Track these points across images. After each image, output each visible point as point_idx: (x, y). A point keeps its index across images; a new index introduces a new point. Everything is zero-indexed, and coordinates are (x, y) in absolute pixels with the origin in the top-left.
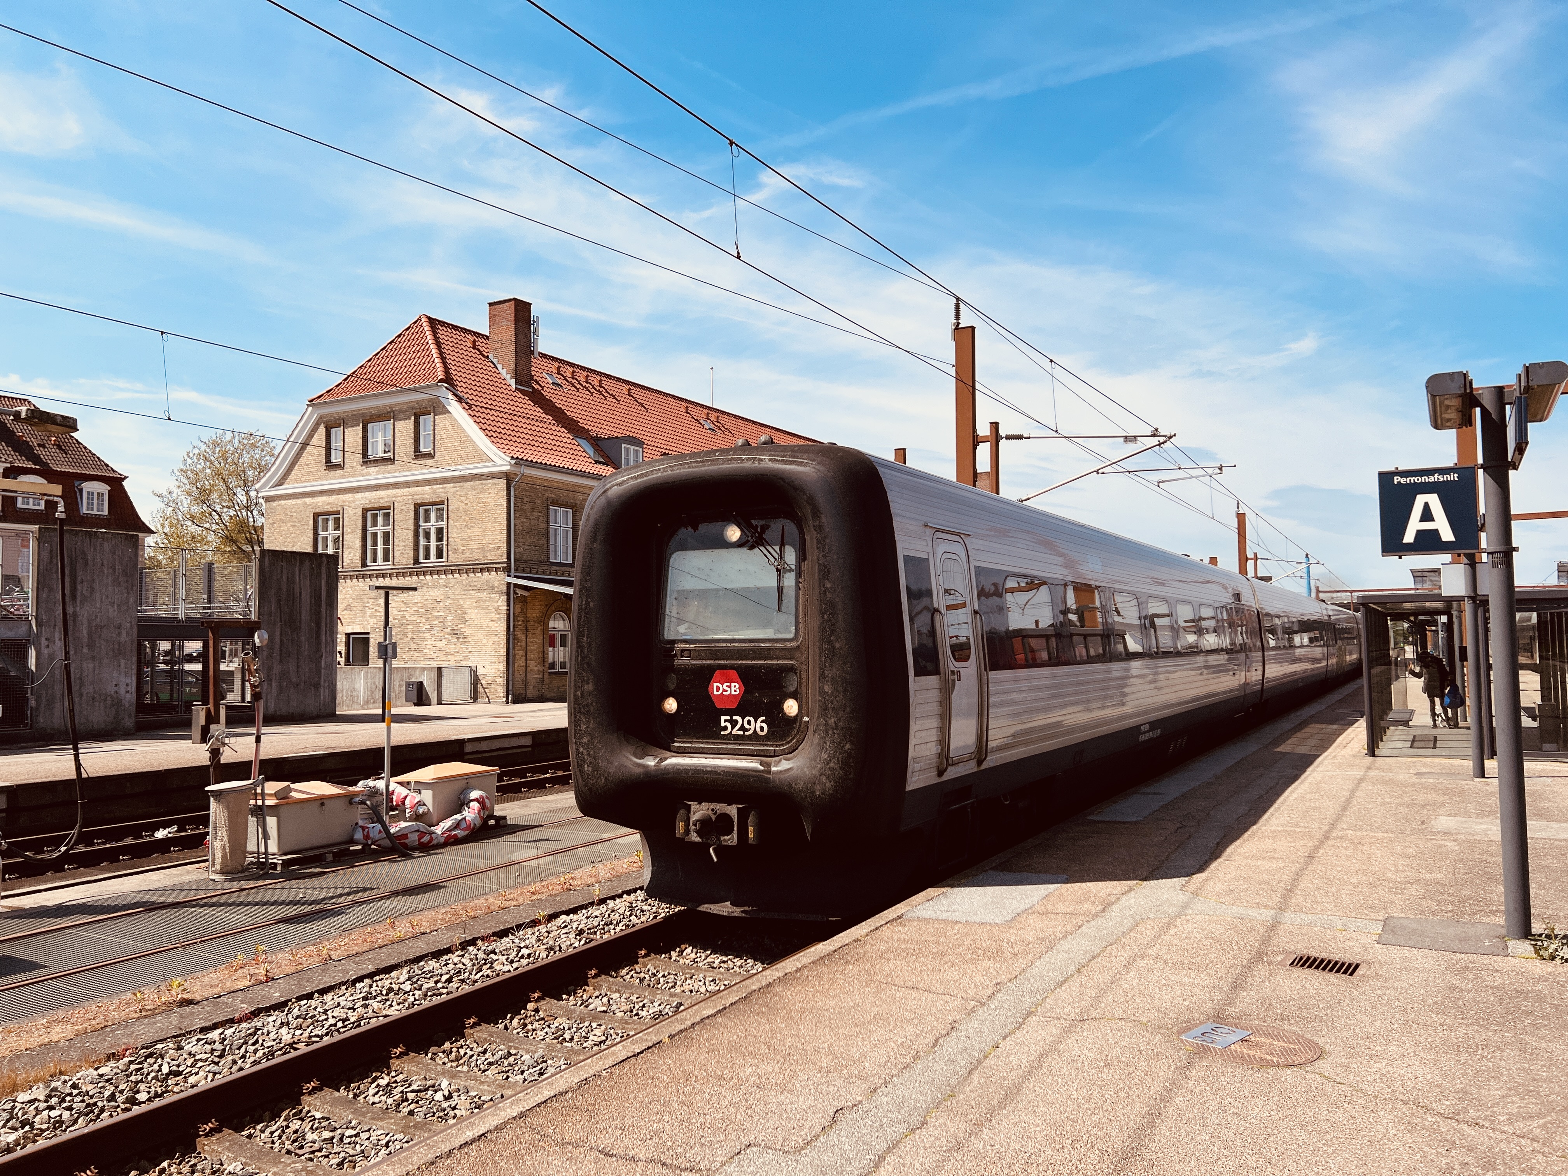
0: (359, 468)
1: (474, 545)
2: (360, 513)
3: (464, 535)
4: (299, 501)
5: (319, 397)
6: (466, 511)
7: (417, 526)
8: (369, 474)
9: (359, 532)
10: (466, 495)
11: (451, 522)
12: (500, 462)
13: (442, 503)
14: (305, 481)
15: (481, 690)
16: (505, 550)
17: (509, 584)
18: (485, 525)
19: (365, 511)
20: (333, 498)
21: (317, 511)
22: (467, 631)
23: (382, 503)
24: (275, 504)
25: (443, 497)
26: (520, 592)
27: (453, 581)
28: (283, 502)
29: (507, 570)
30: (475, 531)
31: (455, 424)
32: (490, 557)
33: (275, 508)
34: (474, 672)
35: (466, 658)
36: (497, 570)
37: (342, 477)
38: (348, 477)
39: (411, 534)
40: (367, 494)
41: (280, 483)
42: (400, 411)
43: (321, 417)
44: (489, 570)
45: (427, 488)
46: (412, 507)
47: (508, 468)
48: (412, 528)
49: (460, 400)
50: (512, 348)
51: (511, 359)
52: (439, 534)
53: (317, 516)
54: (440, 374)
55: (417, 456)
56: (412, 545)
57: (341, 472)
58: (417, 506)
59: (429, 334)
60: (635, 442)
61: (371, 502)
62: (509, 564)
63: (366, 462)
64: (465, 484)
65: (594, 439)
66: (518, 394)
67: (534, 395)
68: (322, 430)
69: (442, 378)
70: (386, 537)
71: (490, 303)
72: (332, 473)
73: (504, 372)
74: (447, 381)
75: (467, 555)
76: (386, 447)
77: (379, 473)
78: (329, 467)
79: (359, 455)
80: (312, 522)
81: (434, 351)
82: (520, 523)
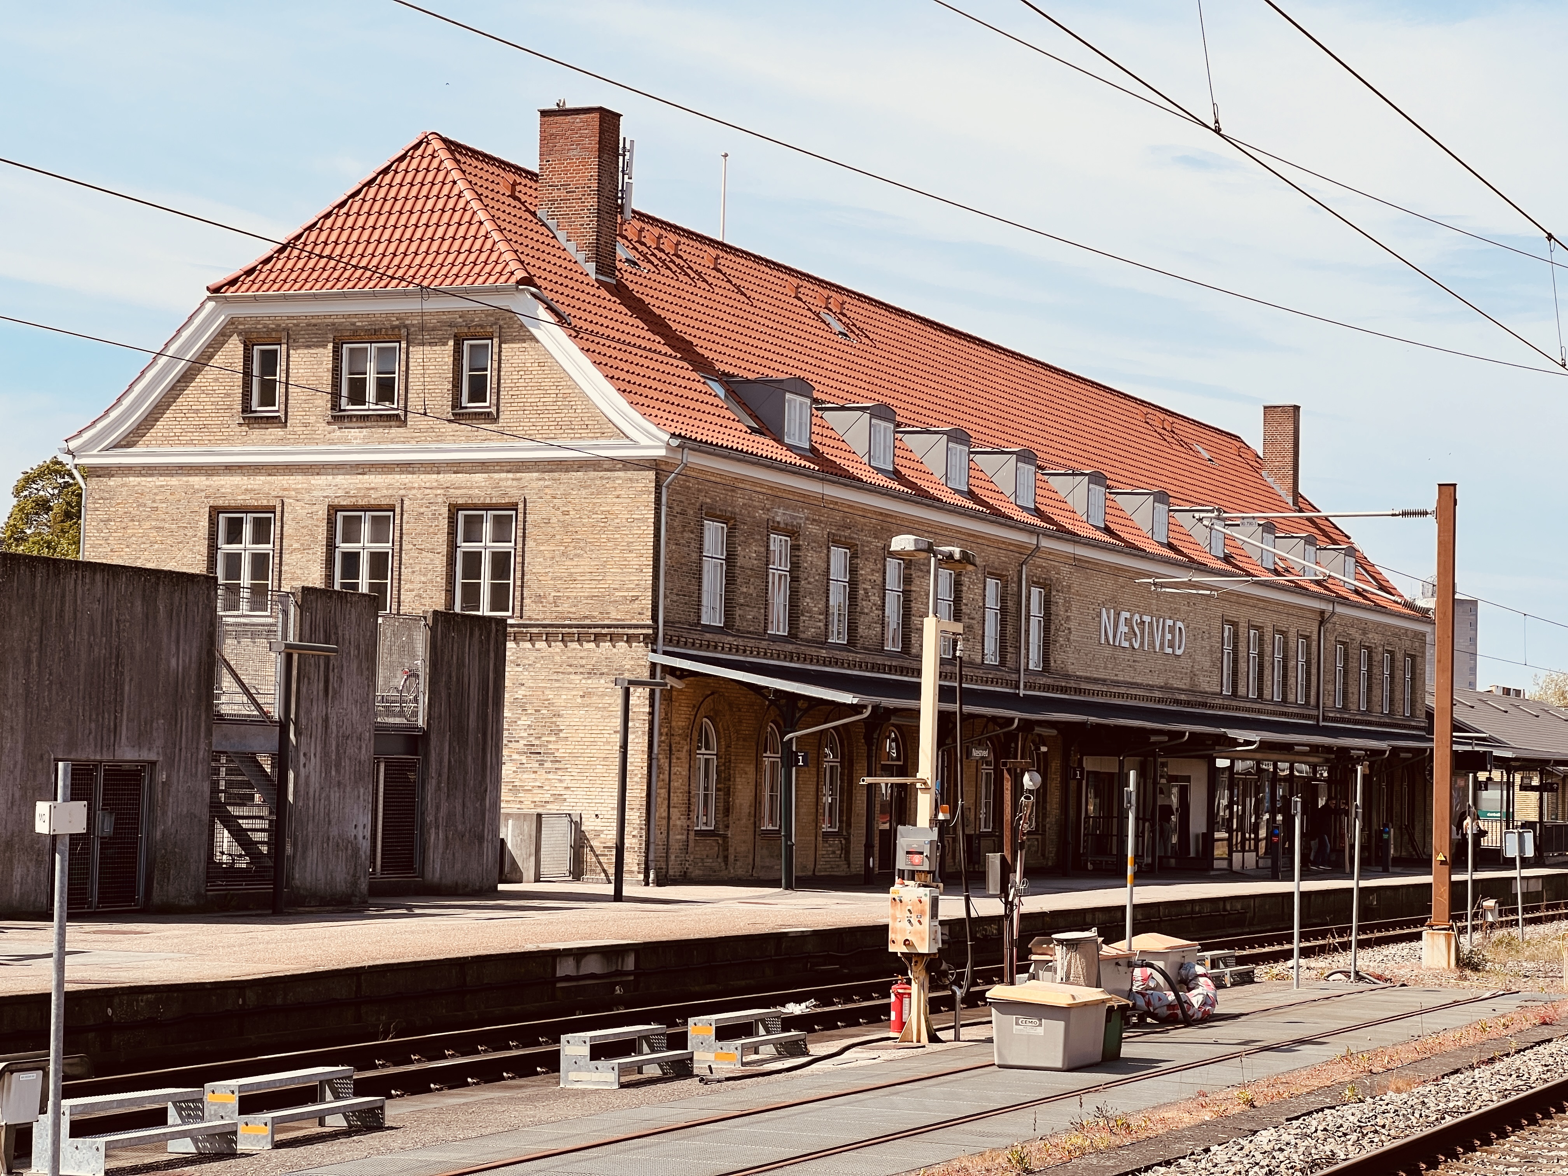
0: (323, 427)
1: (581, 590)
2: (323, 513)
3: (561, 570)
4: (174, 481)
5: (232, 282)
6: (565, 526)
7: (452, 546)
8: (346, 441)
9: (320, 551)
10: (566, 495)
11: (530, 543)
12: (643, 440)
13: (514, 507)
14: (191, 442)
15: (589, 858)
16: (648, 603)
17: (653, 665)
18: (605, 554)
19: (333, 510)
20: (258, 482)
21: (220, 503)
22: (562, 750)
23: (374, 498)
24: (112, 482)
25: (514, 495)
26: (671, 681)
28: (133, 480)
29: (651, 641)
30: (584, 565)
31: (547, 361)
32: (615, 615)
33: (114, 491)
34: (577, 826)
35: (559, 798)
36: (630, 639)
37: (282, 441)
38: (296, 442)
39: (440, 562)
40: (340, 479)
41: (127, 442)
42: (422, 328)
43: (232, 322)
44: (613, 639)
45: (479, 478)
46: (445, 511)
47: (662, 452)
48: (444, 549)
49: (562, 320)
50: (592, 202)
51: (587, 224)
52: (501, 563)
53: (215, 512)
54: (513, 265)
55: (459, 415)
56: (442, 582)
57: (278, 432)
58: (454, 510)
59: (455, 175)
60: (802, 387)
61: (347, 495)
62: (656, 629)
63: (339, 418)
64: (564, 476)
65: (725, 379)
66: (603, 293)
67: (620, 291)
68: (234, 348)
69: (520, 274)
70: (379, 562)
71: (544, 113)
72: (257, 433)
73: (571, 247)
74: (528, 281)
75: (565, 607)
76: (386, 390)
77: (366, 440)
78: (250, 418)
79: (323, 402)
80: (204, 523)
81: (481, 215)
82: (669, 552)
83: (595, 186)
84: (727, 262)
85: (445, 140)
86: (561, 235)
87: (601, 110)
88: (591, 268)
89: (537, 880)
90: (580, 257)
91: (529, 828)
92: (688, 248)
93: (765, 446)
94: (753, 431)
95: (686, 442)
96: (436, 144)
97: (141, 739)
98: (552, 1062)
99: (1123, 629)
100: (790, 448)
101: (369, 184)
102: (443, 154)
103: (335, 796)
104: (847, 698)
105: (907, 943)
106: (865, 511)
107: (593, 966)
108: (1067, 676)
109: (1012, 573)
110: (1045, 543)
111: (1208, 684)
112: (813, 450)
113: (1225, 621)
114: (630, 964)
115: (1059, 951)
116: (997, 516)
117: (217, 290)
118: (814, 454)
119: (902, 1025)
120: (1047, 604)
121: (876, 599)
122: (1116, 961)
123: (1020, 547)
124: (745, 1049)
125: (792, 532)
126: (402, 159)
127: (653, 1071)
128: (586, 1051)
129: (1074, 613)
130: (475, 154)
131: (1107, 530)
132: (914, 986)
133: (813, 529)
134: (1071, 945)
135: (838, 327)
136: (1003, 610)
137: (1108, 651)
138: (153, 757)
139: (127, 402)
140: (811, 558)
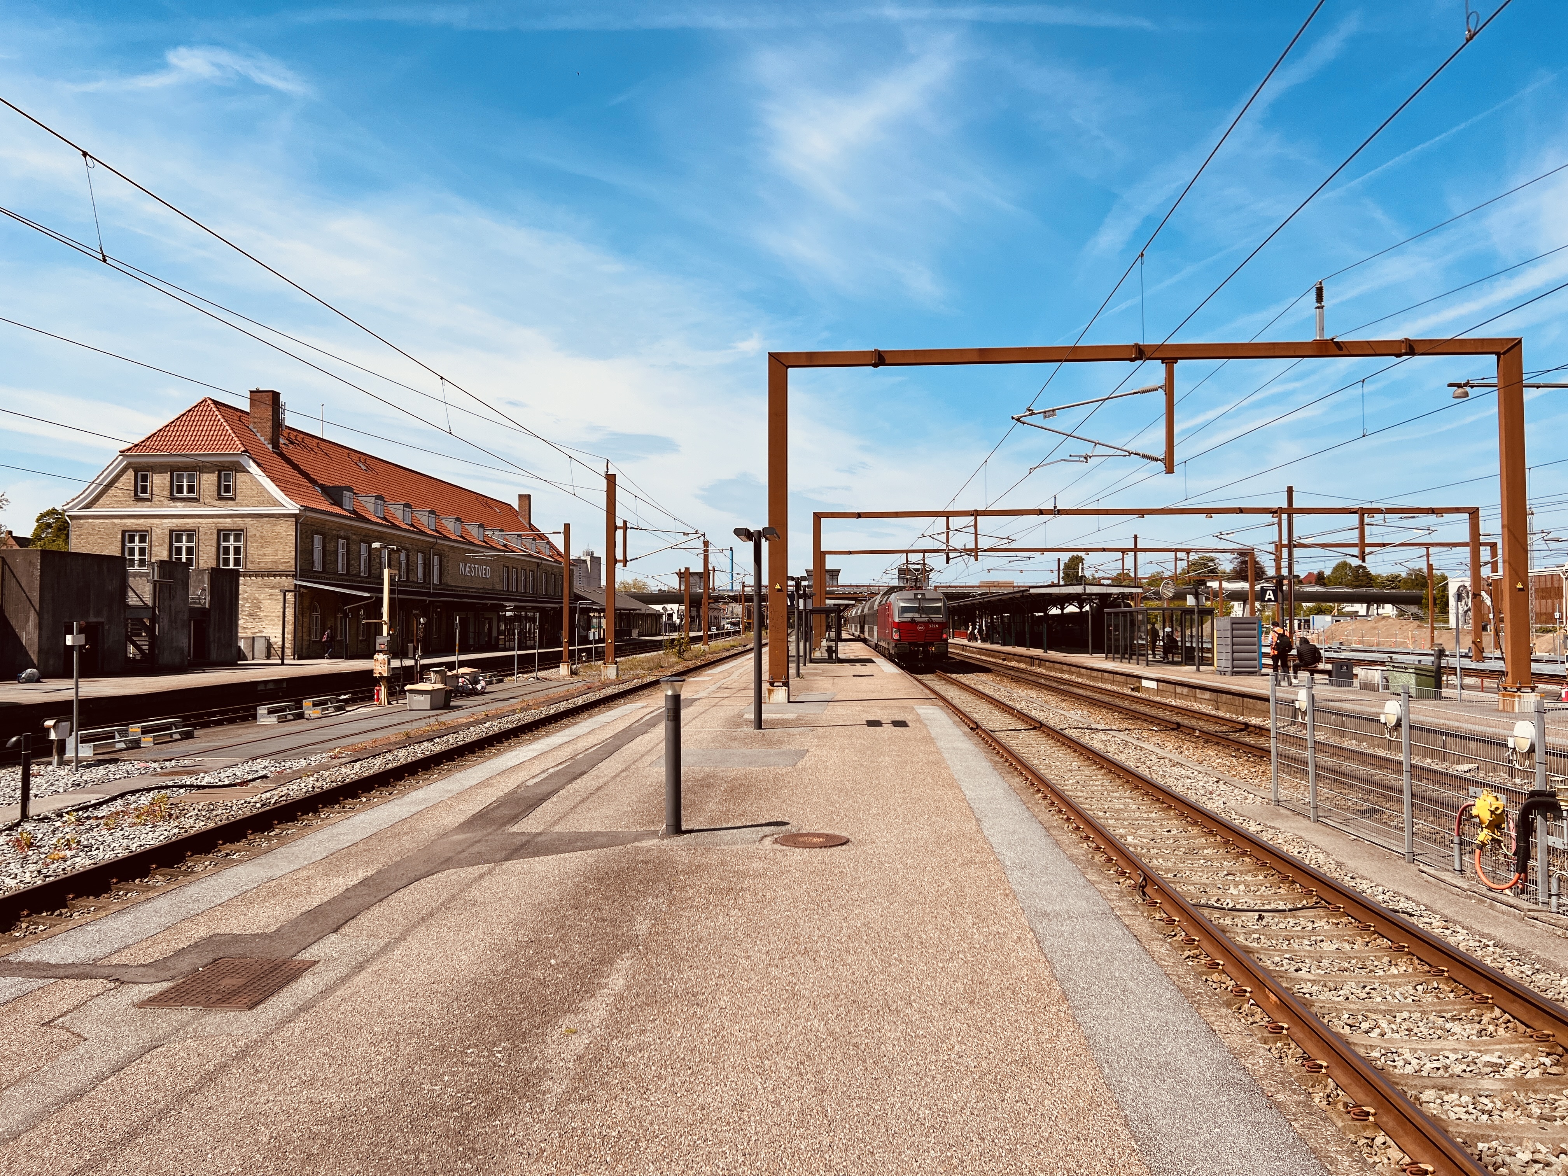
0: (166, 502)
1: (268, 559)
2: (167, 532)
3: (260, 552)
4: (107, 521)
5: (129, 449)
6: (262, 537)
7: (219, 544)
8: (177, 507)
9: (166, 546)
10: (261, 526)
11: (249, 543)
12: (290, 507)
13: (242, 530)
14: (113, 507)
15: (273, 651)
16: (293, 563)
17: (296, 585)
18: (277, 547)
19: (171, 531)
20: (141, 521)
21: (126, 529)
22: (262, 614)
23: (188, 527)
24: (82, 521)
25: (242, 526)
26: (302, 590)
27: (250, 582)
28: (91, 520)
29: (295, 576)
30: (269, 550)
31: (253, 479)
32: (281, 568)
33: (82, 524)
34: (268, 640)
35: (261, 631)
36: (287, 576)
37: (150, 506)
38: (157, 507)
39: (214, 550)
40: (174, 520)
41: (88, 506)
42: (205, 467)
43: (129, 464)
44: (281, 576)
45: (228, 520)
46: (216, 532)
47: (298, 512)
48: (215, 545)
49: (259, 465)
50: (270, 424)
51: (269, 430)
52: (237, 550)
53: (124, 532)
54: (240, 446)
55: (220, 498)
56: (215, 557)
57: (149, 503)
58: (219, 531)
59: (217, 413)
60: (349, 489)
61: (177, 526)
62: (296, 571)
63: (173, 499)
64: (261, 520)
65: (322, 487)
66: (275, 455)
67: (281, 455)
68: (131, 473)
69: (243, 449)
70: (190, 550)
71: (251, 392)
72: (140, 504)
73: (262, 439)
74: (246, 451)
75: (262, 565)
76: (191, 489)
77: (184, 507)
78: (138, 499)
79: (167, 493)
80: (120, 536)
81: (227, 427)
82: (301, 547)
83: (271, 418)
84: (322, 444)
85: (213, 401)
86: (259, 435)
87: (273, 391)
88: (270, 446)
89: (253, 659)
90: (266, 443)
91: (250, 642)
92: (307, 439)
93: (336, 510)
94: (332, 504)
95: (307, 508)
96: (209, 402)
97: (98, 614)
98: (255, 717)
99: (468, 569)
100: (345, 510)
101: (183, 415)
102: (212, 405)
103: (174, 632)
104: (367, 595)
105: (380, 673)
106: (374, 531)
107: (270, 686)
108: (448, 585)
109: (427, 551)
110: (439, 541)
111: (498, 587)
112: (354, 510)
113: (504, 566)
114: (285, 685)
115: (432, 674)
116: (422, 533)
117: (123, 452)
118: (354, 512)
119: (378, 699)
120: (440, 562)
121: (378, 560)
122: (452, 676)
123: (430, 542)
124: (323, 710)
125: (347, 538)
126: (196, 407)
127: (290, 717)
128: (266, 712)
129: (450, 564)
130: (225, 405)
131: (462, 537)
132: (383, 687)
133: (354, 537)
134: (436, 672)
135: (364, 467)
136: (425, 564)
137: (462, 577)
138: (102, 620)
139: (87, 492)
140: (354, 547)
